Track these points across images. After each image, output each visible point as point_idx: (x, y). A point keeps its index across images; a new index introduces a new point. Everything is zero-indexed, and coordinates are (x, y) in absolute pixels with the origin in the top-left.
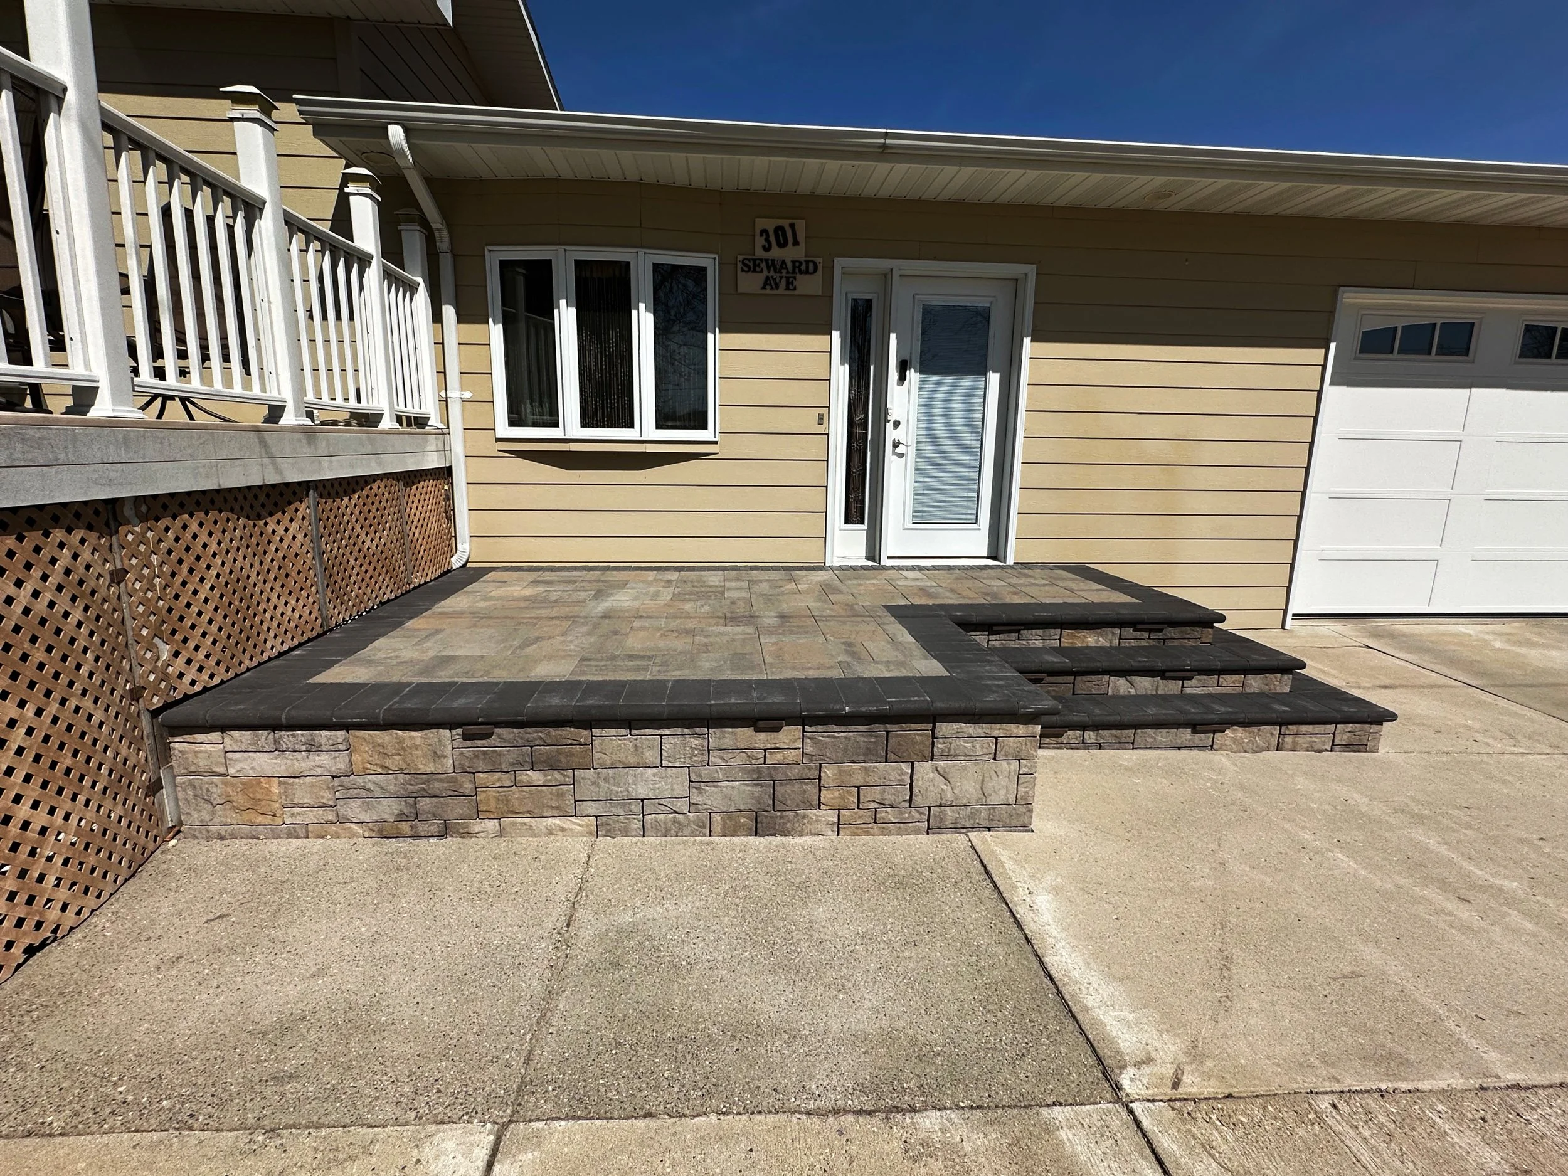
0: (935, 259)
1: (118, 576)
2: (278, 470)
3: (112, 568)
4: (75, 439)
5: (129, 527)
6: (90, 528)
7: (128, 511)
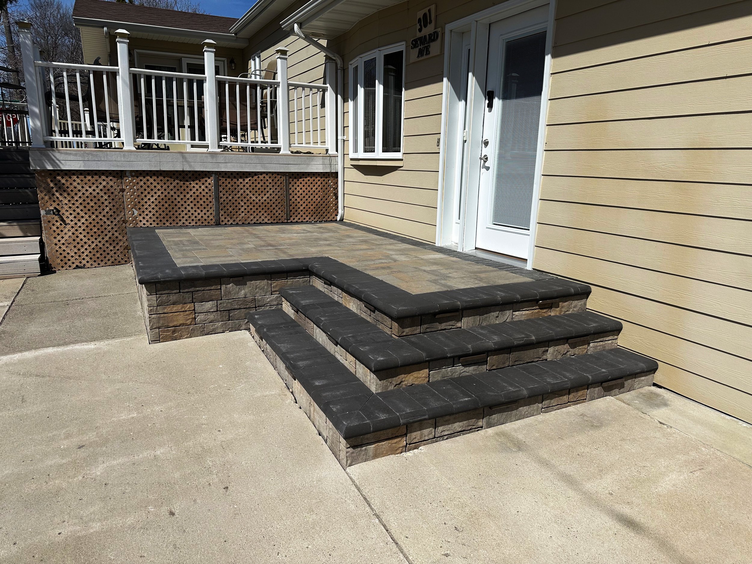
0: (494, 4)
1: (123, 190)
2: (190, 166)
3: (121, 188)
4: (107, 155)
5: (127, 178)
6: (114, 177)
7: (127, 174)
